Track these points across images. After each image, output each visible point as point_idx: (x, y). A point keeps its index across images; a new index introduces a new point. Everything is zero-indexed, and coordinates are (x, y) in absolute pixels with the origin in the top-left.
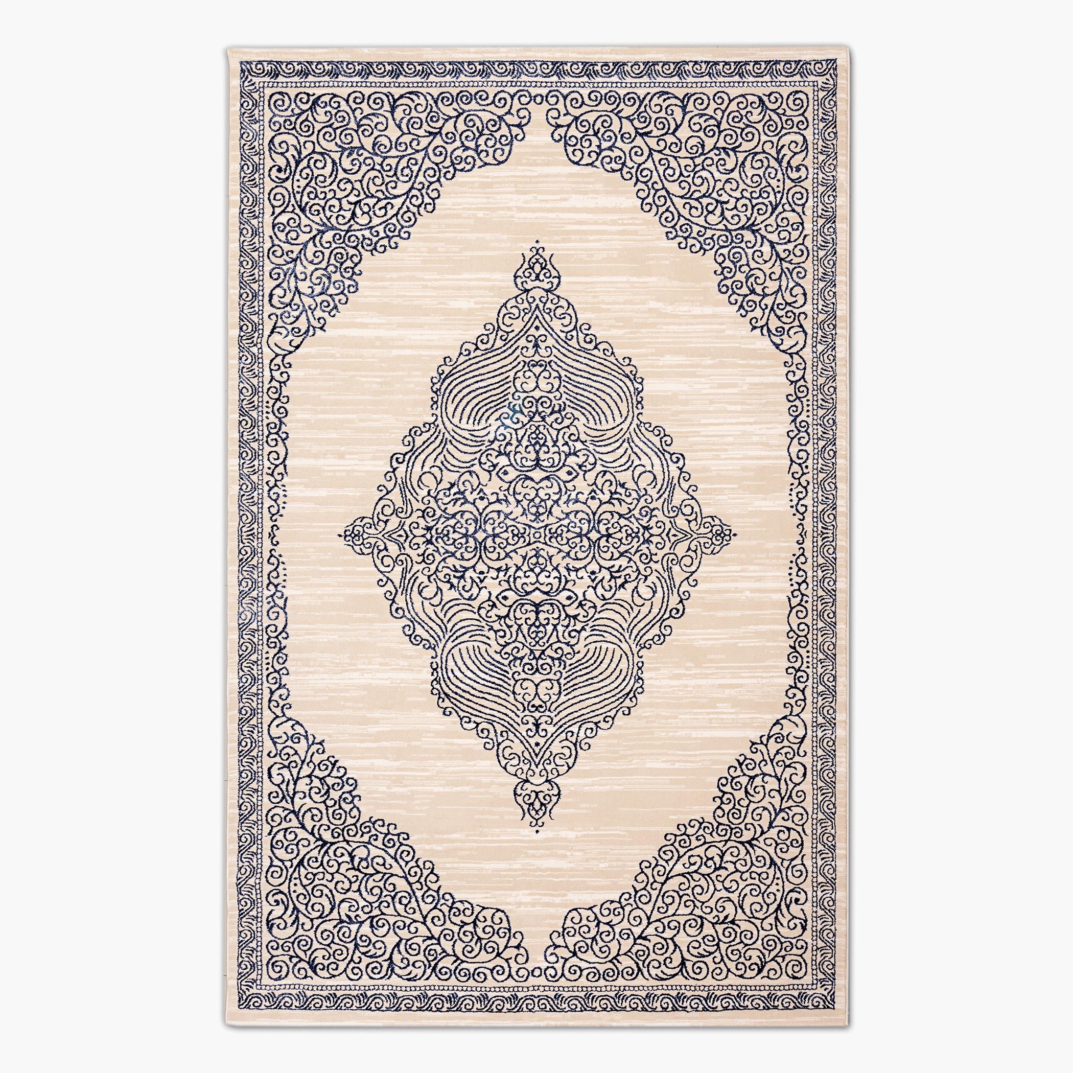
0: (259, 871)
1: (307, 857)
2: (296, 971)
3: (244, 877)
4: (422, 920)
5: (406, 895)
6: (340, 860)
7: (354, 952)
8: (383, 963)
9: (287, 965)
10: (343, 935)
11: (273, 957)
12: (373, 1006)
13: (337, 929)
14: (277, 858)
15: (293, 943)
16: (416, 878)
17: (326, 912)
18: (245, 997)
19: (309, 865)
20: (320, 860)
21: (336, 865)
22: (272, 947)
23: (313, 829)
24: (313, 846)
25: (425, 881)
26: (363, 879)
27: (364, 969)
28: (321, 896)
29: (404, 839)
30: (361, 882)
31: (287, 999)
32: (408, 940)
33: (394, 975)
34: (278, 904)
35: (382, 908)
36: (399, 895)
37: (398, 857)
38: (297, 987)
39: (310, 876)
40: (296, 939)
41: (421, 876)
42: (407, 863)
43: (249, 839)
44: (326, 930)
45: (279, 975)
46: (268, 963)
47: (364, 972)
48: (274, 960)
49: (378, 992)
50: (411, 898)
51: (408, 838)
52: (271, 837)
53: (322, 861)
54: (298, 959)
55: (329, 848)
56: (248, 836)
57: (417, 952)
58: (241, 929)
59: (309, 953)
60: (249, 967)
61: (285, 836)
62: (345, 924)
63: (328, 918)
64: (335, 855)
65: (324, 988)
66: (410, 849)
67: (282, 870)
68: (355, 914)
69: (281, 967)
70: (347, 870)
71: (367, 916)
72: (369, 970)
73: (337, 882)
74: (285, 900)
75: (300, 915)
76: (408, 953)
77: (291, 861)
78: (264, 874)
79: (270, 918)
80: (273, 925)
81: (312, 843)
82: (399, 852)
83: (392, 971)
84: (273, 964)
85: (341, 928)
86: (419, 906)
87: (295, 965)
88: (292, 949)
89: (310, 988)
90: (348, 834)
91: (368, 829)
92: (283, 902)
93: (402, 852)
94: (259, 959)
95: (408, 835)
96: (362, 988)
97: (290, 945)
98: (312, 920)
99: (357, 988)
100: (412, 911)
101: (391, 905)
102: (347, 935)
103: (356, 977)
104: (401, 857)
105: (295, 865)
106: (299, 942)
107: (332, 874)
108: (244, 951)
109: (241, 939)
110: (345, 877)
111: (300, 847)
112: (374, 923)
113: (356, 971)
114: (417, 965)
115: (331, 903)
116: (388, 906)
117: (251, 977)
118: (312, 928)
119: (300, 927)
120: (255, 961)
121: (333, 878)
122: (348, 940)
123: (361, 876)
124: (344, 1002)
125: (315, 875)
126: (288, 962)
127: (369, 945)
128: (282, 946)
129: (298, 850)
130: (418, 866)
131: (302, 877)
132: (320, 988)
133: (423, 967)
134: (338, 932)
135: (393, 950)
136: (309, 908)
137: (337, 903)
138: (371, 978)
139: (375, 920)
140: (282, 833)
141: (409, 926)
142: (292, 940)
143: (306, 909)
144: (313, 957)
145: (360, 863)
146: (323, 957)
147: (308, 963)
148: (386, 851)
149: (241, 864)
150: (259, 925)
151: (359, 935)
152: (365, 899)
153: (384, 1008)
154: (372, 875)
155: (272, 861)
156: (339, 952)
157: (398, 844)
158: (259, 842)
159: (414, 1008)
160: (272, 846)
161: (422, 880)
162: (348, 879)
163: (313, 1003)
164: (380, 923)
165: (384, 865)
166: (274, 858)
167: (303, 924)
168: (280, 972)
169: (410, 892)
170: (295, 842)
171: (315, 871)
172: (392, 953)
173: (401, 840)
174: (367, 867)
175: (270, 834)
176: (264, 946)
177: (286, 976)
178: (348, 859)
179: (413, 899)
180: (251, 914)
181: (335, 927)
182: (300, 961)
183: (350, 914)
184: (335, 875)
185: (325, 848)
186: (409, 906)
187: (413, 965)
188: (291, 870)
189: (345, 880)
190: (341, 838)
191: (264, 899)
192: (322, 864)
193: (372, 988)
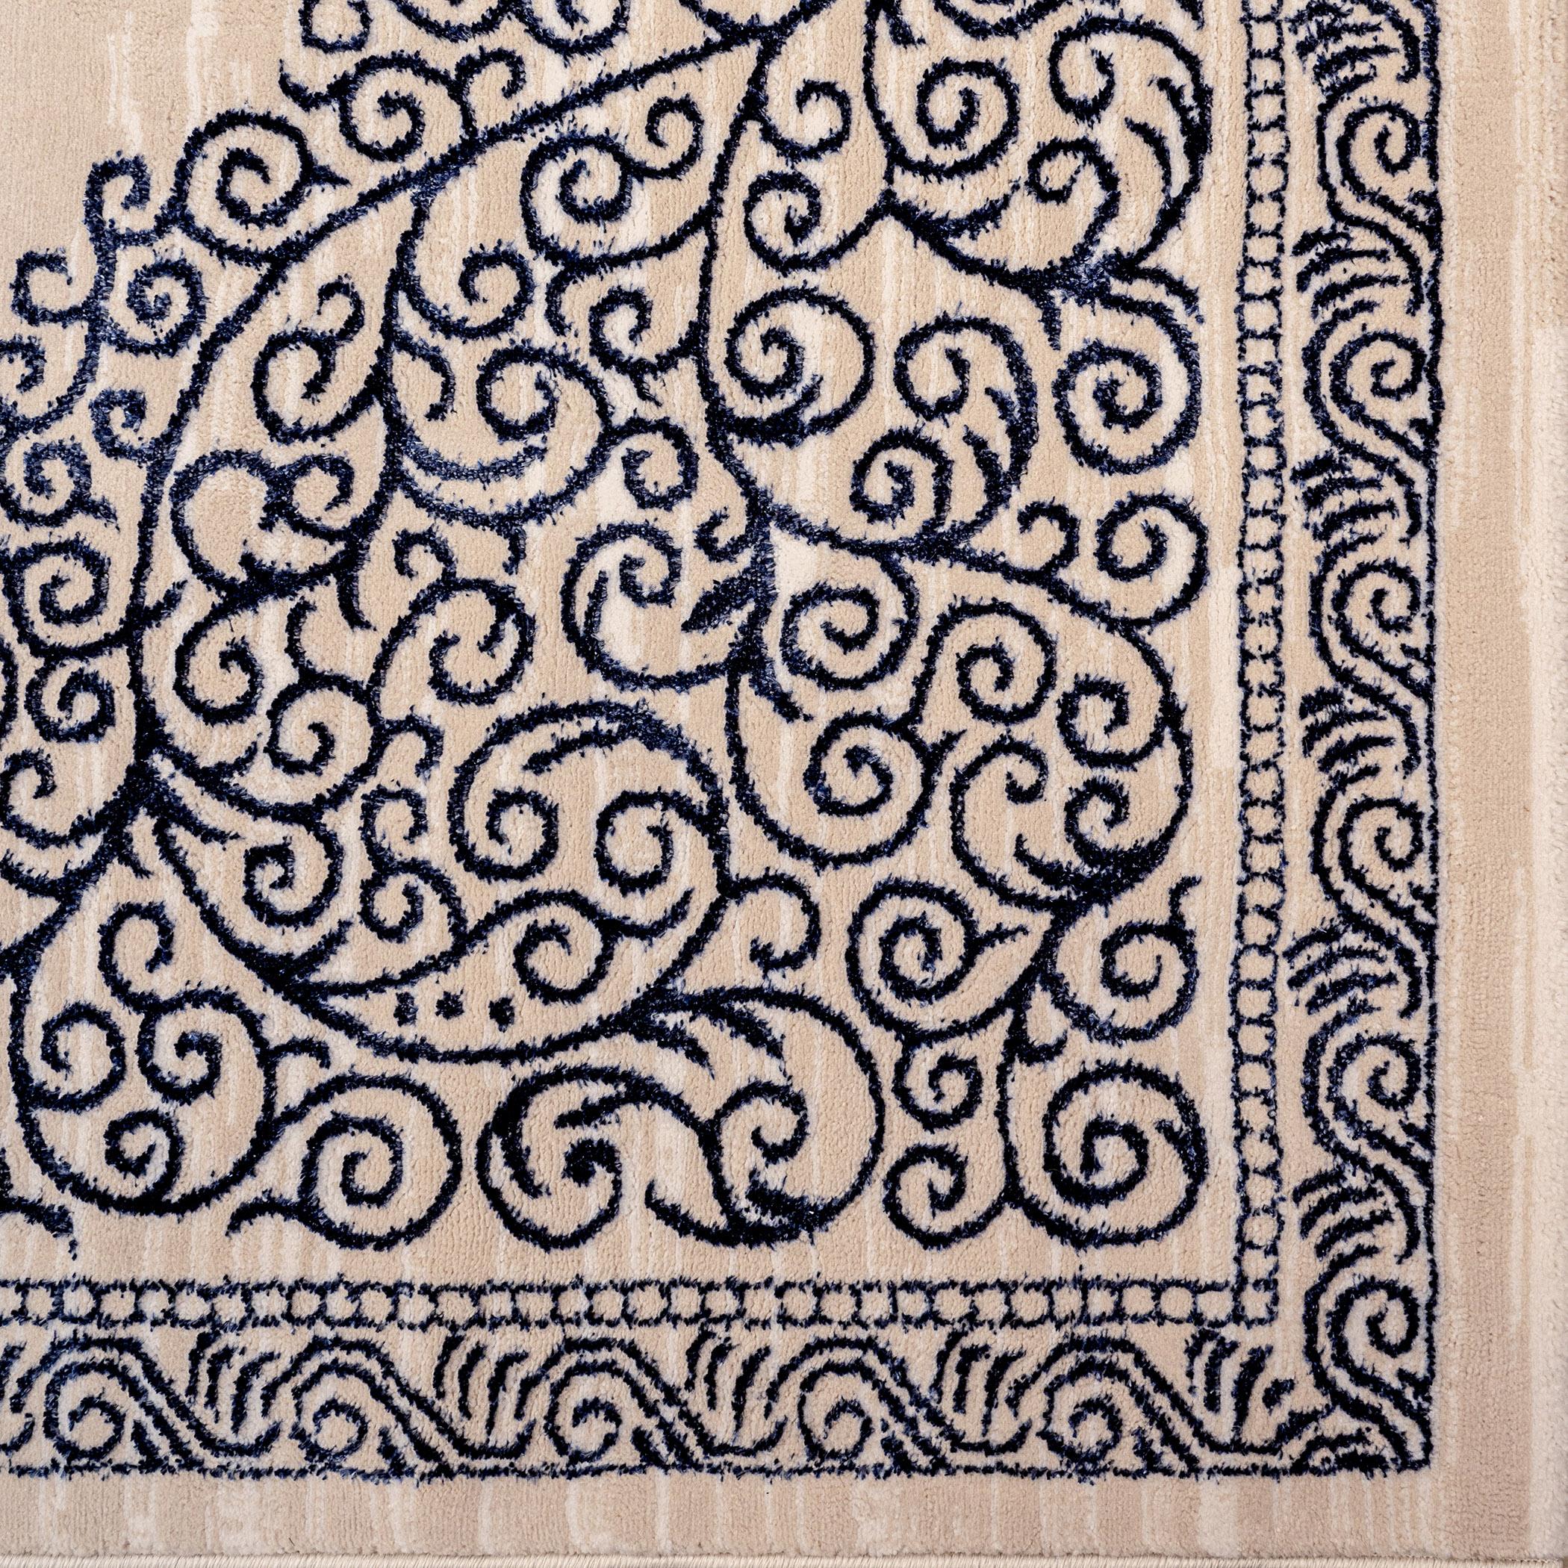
0: (339, 1305)
1: (248, 928)
2: (1132, 1013)
3: (378, 1416)
4: (746, 55)
5: (551, 174)
6: (280, 675)
7: (987, 563)
8: (1072, 340)
9: (1082, 1081)
10: (849, 643)
11: (1013, 1194)
12: (1398, 414)
13: (802, 690)
14: (245, 1168)
15: (912, 1037)
16: (434, 99)
17: (679, 779)
18: (1341, 1423)
19: (307, 917)
20: (269, 832)
21: (313, 706)
22: (941, 1203)
23: (36, 887)
24: (166, 888)
25: (452, 33)
26: (421, 501)
27: (1113, 489)
28: (549, 814)
29: (139, 196)
30: (450, 514)
31: (1354, 1085)
32: (897, 156)
33: (1170, 257)
34: (607, 1155)
35: (648, 349)
36: (554, 222)
37: (269, 238)
38: (1253, 1003)
39: (390, 905)
40: (879, 1016)
41: (414, 64)
42: (313, 173)
43: (92, 1384)
44: (813, 777)
45: (1161, 1150)
46: (1059, 1229)
47: (1144, 483)
48: (1037, 1184)
49: (1295, 375)
50: (578, 141)
51: (137, 168)
52: (82, 1212)
53: (283, 813)
54: (1040, 999)
55: (185, 763)
56: (72, 1394)
57: (986, 89)
58: (792, 1449)
59: (988, 912)
60: (1092, 1387)
61: (77, 1103)
62: (771, 632)
63: (722, 765)
64: (240, 711)
65: (1263, 785)
66: (216, 150)
67: (338, 1125)
68: (693, 559)
69: (1098, 1128)
70: (354, 618)
71: (708, 465)
72: (1124, 444)
73: (442, 686)
74: (569, 1096)
75: (695, 981)
76: (994, 151)
77: (268, 1058)
78: (364, 1265)
79: (711, 1215)
80: (759, 1194)
81: (141, 892)
82: (233, 232)
83: (1126, 266)
84: (1068, 1189)
85: (796, 663)
86: (637, 77)
87: (1083, 1018)
88: (962, 1047)
89: (1262, 893)
90: (79, 615)
91: (55, 470)
92: (588, 1114)
93: (237, 210)
94: (1029, 1305)
95: (103, 173)
96: (1263, 492)
97: (926, 1059)
98: (732, 889)
99: (1261, 530)
100: (676, 129)
101: (628, 278)
102: (851, 618)
103: (1180, 541)
104: (276, 216)
105: (305, 1026)
106: (904, 989)
107: (382, 735)
108: (969, 1425)
109: (873, 1453)
110: (403, 629)
111: (166, 984)
112: (766, 408)
113: (1130, 544)
114: (1083, 83)
115: (606, 741)
116: (637, 300)
117: (1173, 1369)
118: (790, 885)
119: (783, 981)
120: (1050, 1337)
121: (412, 724)
122: (892, 603)
123: (402, 515)
124: (1368, 631)
125: (383, 865)
126: (1059, 1072)
127: (930, 450)
128: (931, 1121)
129: (195, 998)
130: (342, 90)
131: (397, 958)
132: (1263, 821)
133: (1105, 43)
134: (826, 679)
135: (969, 265)
136: (643, 908)
137: (601, 689)
138: (1186, 428)
139: (742, 405)
140: (52, 1124)
141: (790, 150)
142: (884, 1047)
143: (647, 933)
144: (1023, 881)
145: (301, 525)
146: (1018, 794)
147: (1065, 915)
148: (228, 330)
149: (286, 1453)
150: (761, 1304)
151: (855, 526)
152: (580, 480)
153: (1419, 327)
154: (398, 431)
155: (269, 1205)
156: (985, 673)
157: (177, 244)
158: (118, 1305)
159: (1415, 97)
160: (152, 1203)
161: (445, 56)
162: (421, 605)
163: (1379, 875)
164: (766, 366)
165: (325, 346)
166: (246, 1192)
167: (761, 955)
168: (1133, 1136)
169: (532, 141)
170: (129, 1023)
171: (357, 867)
172: (996, 273)
173: (142, 220)
174: (342, 470)
175: (57, 1222)
176: (935, 1266)
177: (1169, 1088)
178: (274, 612)
179: (592, 119)
180: (674, 1372)
181: (788, 709)
182: (1055, 984)
183: (688, 594)
184: (392, 708)
185: (185, 789)
186: (639, 149)
187: (1088, 110)
188: (346, 1054)
189: (429, 628)
190: (113, 668)
191: (559, 1266)
192: (306, 815)
193: (1260, 424)
